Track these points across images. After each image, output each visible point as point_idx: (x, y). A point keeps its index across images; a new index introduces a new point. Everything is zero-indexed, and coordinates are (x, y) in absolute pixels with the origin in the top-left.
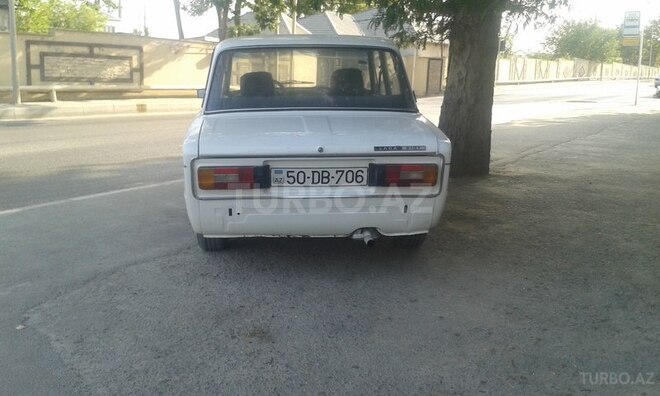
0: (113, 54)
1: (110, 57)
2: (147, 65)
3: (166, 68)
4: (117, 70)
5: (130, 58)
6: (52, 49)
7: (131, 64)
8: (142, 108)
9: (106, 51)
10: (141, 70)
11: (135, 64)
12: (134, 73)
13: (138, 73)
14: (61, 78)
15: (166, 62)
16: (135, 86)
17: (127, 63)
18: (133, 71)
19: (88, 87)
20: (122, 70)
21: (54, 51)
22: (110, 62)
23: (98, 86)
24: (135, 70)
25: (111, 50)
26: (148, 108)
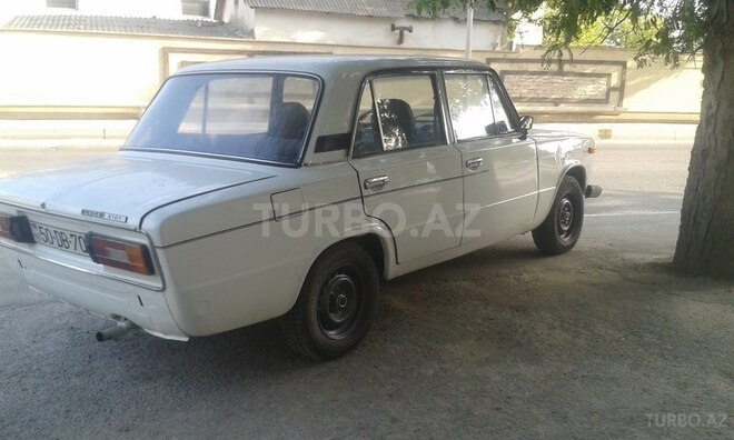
0: (588, 71)
1: (583, 75)
2: (629, 84)
3: (656, 86)
4: (590, 89)
5: (610, 75)
6: (515, 67)
7: (608, 82)
8: (605, 135)
9: (579, 68)
10: (621, 89)
11: (615, 81)
12: (611, 93)
13: (617, 93)
14: (521, 98)
15: (657, 80)
16: (610, 108)
17: (603, 81)
18: (610, 90)
19: (550, 108)
20: (596, 89)
21: (517, 69)
22: (581, 80)
23: (563, 108)
24: (614, 89)
25: (585, 66)
26: (613, 133)
